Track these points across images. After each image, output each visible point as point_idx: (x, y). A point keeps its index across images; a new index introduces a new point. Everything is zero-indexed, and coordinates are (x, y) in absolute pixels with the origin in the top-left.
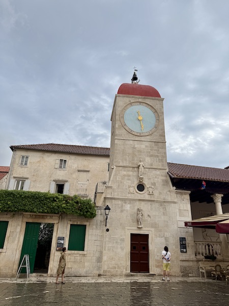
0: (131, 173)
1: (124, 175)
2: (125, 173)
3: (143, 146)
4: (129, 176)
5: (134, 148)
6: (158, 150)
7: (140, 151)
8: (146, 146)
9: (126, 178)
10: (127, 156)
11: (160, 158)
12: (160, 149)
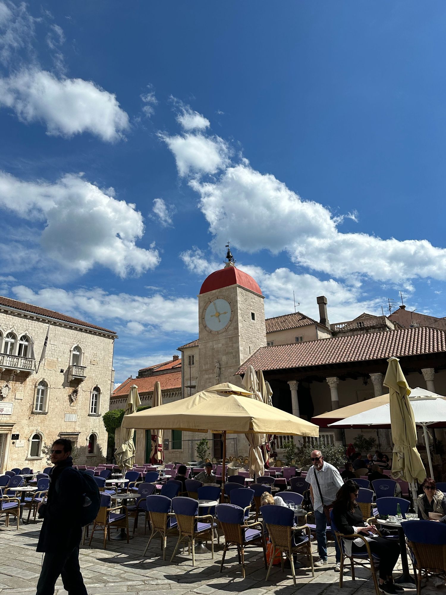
0: (211, 376)
1: (207, 379)
2: (207, 376)
3: (220, 345)
4: (210, 378)
5: (213, 349)
6: (233, 346)
7: (218, 351)
8: (223, 345)
9: (208, 381)
10: (208, 359)
11: (234, 354)
12: (234, 345)
